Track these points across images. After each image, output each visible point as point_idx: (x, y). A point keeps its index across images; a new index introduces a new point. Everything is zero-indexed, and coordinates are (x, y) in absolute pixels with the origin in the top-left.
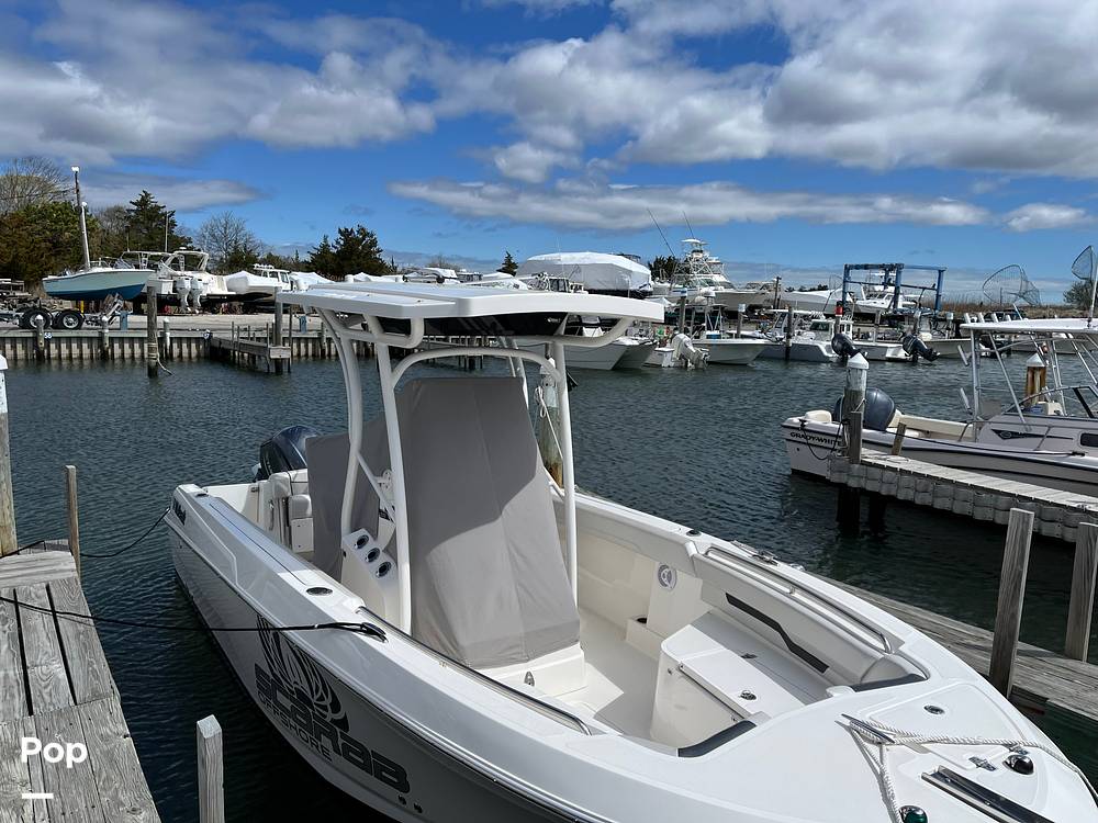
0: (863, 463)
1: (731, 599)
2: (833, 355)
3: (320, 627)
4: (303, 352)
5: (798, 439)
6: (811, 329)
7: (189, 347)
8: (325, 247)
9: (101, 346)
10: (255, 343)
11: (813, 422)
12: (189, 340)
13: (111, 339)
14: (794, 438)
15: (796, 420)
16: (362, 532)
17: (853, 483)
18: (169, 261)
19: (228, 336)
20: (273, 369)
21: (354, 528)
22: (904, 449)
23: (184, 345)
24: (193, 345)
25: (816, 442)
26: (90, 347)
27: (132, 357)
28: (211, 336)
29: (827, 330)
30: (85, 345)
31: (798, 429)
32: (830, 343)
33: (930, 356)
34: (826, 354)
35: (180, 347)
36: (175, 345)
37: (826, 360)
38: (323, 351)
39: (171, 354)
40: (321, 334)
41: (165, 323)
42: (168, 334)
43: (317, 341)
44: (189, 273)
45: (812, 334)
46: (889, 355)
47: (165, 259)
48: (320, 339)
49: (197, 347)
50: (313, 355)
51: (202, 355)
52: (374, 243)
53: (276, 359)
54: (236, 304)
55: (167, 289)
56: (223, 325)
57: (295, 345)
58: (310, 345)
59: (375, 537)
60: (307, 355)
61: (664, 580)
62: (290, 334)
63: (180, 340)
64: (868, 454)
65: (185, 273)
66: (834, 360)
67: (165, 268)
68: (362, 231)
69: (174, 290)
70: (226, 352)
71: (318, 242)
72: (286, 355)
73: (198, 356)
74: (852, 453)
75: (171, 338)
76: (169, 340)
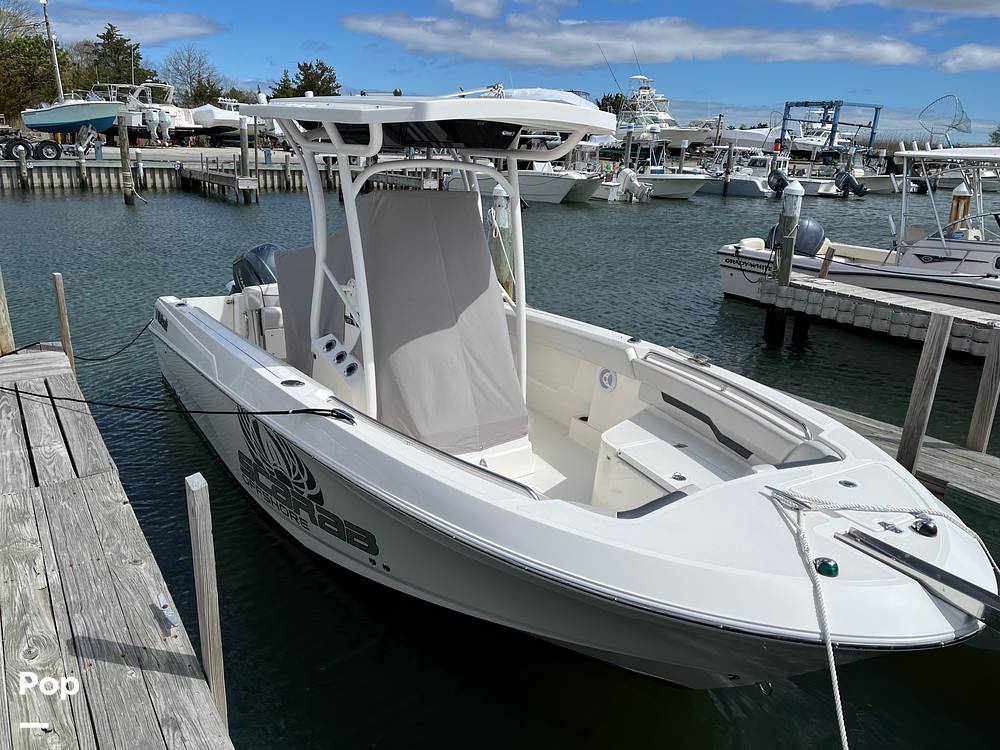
0: (791, 285)
1: (667, 398)
2: (768, 191)
3: (294, 412)
4: (269, 184)
5: (732, 265)
6: (749, 166)
7: (162, 177)
8: (286, 82)
9: (79, 176)
10: (223, 174)
11: (747, 248)
12: (161, 171)
13: (88, 169)
14: (729, 264)
15: (731, 247)
16: (330, 337)
17: (780, 304)
18: (137, 93)
19: (198, 167)
20: (242, 199)
21: (323, 334)
22: (830, 273)
23: (157, 176)
24: (166, 176)
25: (749, 268)
26: (70, 176)
27: (110, 186)
28: (181, 168)
29: (764, 166)
30: (65, 175)
31: (732, 255)
32: (767, 179)
33: (860, 192)
34: (761, 189)
35: (153, 177)
36: (148, 175)
37: (762, 196)
38: (288, 183)
39: (146, 185)
40: (285, 166)
41: (137, 154)
42: (141, 164)
43: (282, 173)
44: (157, 106)
45: (750, 170)
46: (821, 191)
47: (133, 92)
48: (285, 171)
49: (170, 177)
50: (279, 187)
51: (175, 185)
52: (332, 79)
53: (244, 190)
54: (203, 137)
55: (136, 121)
56: (193, 157)
57: (261, 177)
58: (276, 177)
59: (342, 341)
60: (273, 187)
61: (606, 383)
62: (256, 166)
63: (153, 170)
64: (797, 277)
65: (153, 105)
66: (769, 195)
67: (133, 99)
68: (321, 65)
69: (144, 122)
70: (197, 183)
71: (279, 78)
72: (254, 186)
73: (171, 187)
74: (782, 276)
75: (144, 169)
76: (142, 171)
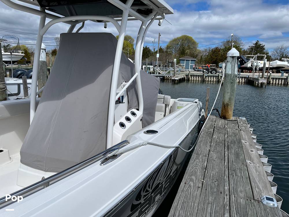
24: (243, 79)
26: (216, 78)
28: (248, 77)
38: (288, 83)
47: (253, 57)
53: (261, 82)
55: (249, 65)
67: (251, 60)
69: (252, 66)
70: (252, 81)
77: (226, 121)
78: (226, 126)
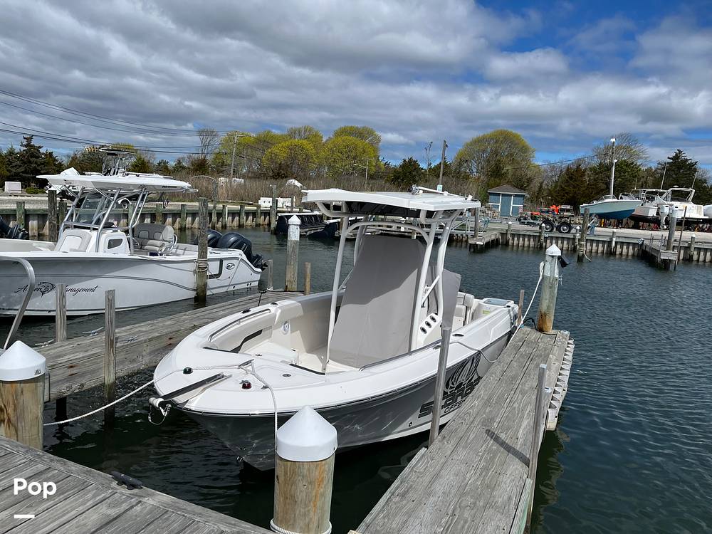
7: (628, 248)
9: (573, 243)
12: (628, 244)
23: (625, 247)
24: (631, 248)
26: (568, 243)
28: (643, 243)
30: (565, 242)
35: (622, 248)
36: (618, 246)
39: (615, 252)
41: (613, 232)
42: (614, 239)
49: (633, 249)
51: (636, 254)
53: (663, 259)
55: (652, 213)
62: (679, 244)
63: (622, 243)
69: (658, 213)
72: (672, 257)
73: (633, 255)
75: (616, 243)
76: (614, 243)
77: (542, 335)
78: (540, 340)
